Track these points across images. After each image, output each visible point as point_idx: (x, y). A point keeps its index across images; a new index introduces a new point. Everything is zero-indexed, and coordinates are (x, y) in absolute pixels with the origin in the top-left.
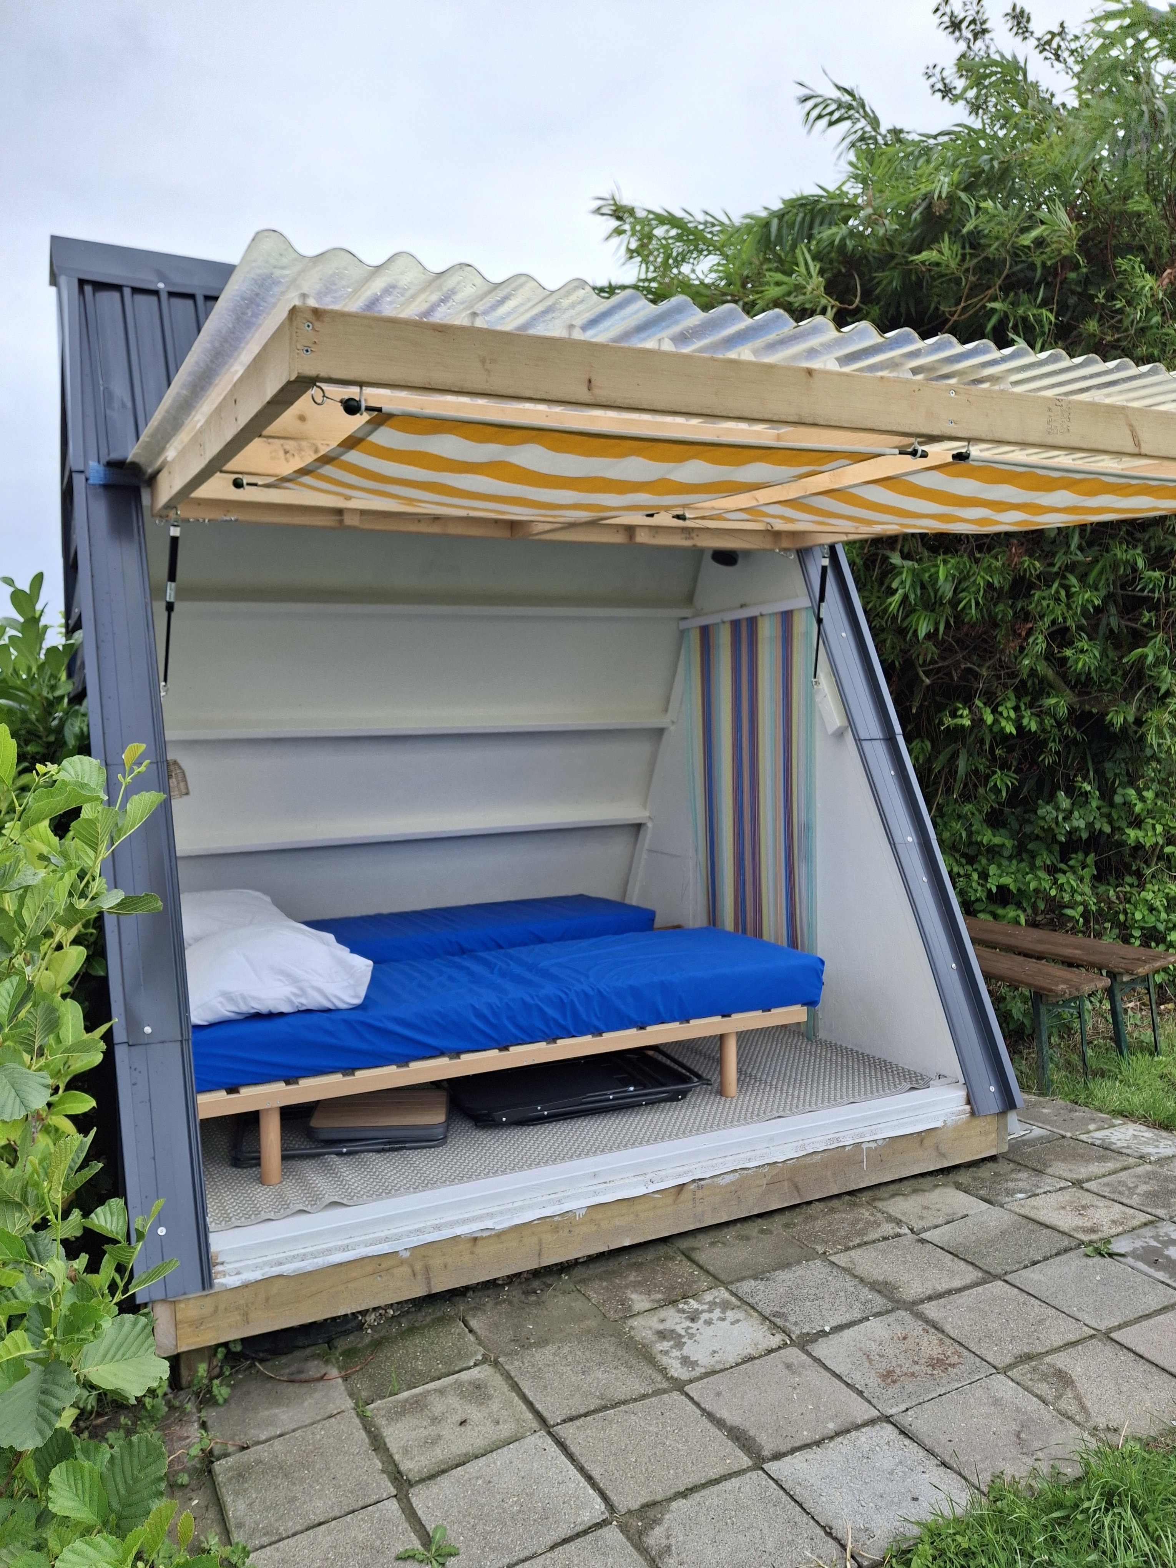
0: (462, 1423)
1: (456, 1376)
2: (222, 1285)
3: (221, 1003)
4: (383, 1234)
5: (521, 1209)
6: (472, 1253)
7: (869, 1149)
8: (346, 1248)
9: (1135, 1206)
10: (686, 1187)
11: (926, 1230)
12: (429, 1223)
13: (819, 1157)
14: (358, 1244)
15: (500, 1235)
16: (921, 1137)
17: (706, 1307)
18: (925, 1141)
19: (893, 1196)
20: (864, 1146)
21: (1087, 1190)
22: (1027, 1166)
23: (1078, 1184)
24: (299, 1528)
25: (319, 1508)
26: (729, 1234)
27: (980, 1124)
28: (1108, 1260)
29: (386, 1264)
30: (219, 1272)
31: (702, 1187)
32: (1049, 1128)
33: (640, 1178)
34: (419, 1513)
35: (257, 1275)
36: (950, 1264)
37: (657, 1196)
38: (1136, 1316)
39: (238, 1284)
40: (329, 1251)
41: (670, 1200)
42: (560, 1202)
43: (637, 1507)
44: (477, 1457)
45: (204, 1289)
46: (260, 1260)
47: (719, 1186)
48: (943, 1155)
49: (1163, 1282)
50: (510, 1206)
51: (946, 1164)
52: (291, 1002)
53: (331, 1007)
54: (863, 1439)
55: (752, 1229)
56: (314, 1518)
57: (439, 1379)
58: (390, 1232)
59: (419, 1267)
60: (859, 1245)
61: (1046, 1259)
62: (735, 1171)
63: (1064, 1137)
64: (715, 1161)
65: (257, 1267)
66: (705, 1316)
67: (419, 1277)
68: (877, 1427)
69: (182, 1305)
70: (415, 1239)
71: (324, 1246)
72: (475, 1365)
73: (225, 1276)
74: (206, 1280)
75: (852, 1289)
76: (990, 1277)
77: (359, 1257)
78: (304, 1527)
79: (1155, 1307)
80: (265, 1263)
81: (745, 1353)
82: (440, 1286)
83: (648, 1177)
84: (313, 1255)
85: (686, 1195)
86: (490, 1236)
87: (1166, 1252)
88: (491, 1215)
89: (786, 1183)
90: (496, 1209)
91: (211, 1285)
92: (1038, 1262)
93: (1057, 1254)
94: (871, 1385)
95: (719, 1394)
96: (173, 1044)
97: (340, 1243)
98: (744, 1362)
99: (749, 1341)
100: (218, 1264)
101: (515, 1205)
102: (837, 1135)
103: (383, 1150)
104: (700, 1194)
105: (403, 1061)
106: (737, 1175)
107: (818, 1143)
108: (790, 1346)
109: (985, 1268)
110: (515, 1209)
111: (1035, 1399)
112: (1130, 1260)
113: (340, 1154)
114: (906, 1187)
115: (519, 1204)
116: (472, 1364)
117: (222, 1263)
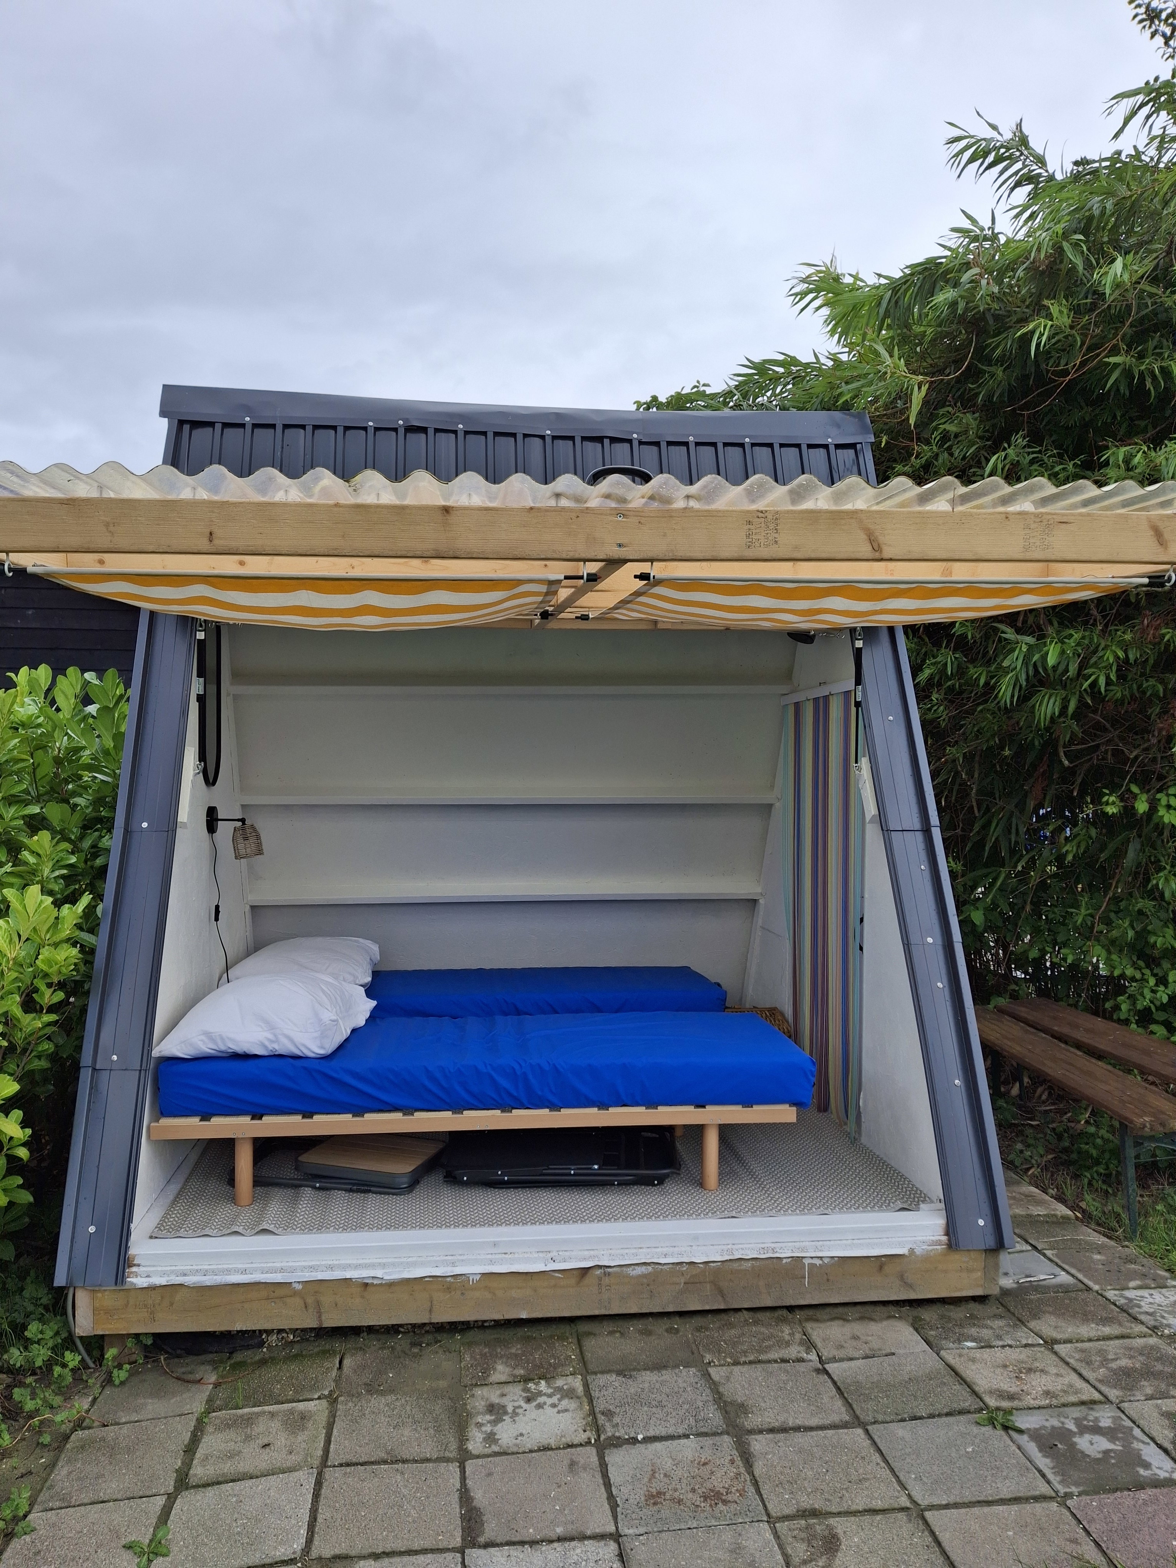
0: (265, 1446)
1: (294, 1404)
2: (132, 1283)
3: (202, 1040)
4: (278, 1265)
5: (414, 1264)
6: (363, 1297)
7: (812, 1266)
8: (244, 1272)
9: (1092, 1381)
10: (590, 1271)
11: (834, 1360)
12: (324, 1263)
13: (749, 1264)
14: (255, 1270)
15: (392, 1284)
16: (882, 1262)
17: (550, 1391)
18: (886, 1268)
19: (832, 1319)
20: (806, 1262)
21: (1056, 1353)
22: (1014, 1314)
23: (1050, 1344)
24: (86, 1501)
25: (111, 1487)
26: (632, 1328)
27: (958, 1259)
28: (1000, 1432)
29: (280, 1292)
30: (132, 1272)
31: (609, 1274)
32: (1080, 1276)
33: (541, 1255)
34: (173, 1512)
35: (163, 1281)
36: (826, 1399)
37: (557, 1275)
38: (974, 1499)
39: (145, 1285)
40: (228, 1271)
41: (573, 1281)
42: (453, 1264)
43: (329, 1556)
44: (251, 1478)
45: (116, 1284)
46: (169, 1268)
47: (628, 1276)
48: (910, 1286)
49: (1040, 1471)
50: (405, 1260)
51: (913, 1296)
52: (266, 1047)
53: (301, 1055)
54: (578, 1551)
55: (661, 1326)
56: (102, 1496)
57: (283, 1403)
58: (287, 1264)
59: (310, 1300)
60: (751, 1362)
61: (931, 1416)
62: (645, 1264)
63: (1089, 1289)
64: (627, 1251)
65: (164, 1274)
66: (541, 1400)
67: (311, 1310)
68: (602, 1543)
69: (100, 1295)
70: (307, 1274)
71: (225, 1266)
72: (319, 1398)
73: (137, 1276)
74: (120, 1277)
75: (701, 1404)
76: (857, 1422)
77: (253, 1281)
78: (89, 1501)
79: (1005, 1494)
80: (172, 1272)
81: (545, 1442)
82: (331, 1320)
83: (550, 1255)
84: (214, 1273)
85: (589, 1280)
86: (381, 1285)
87: (1076, 1439)
88: (384, 1266)
89: (708, 1286)
90: (390, 1260)
91: (123, 1282)
92: (921, 1418)
93: (948, 1414)
94: (631, 1501)
95: (490, 1474)
96: (133, 1072)
97: (240, 1266)
98: (539, 1450)
99: (559, 1432)
100: (135, 1265)
101: (410, 1259)
102: (773, 1245)
103: (351, 1190)
104: (606, 1280)
105: (358, 1111)
106: (650, 1268)
107: (749, 1250)
108: (593, 1445)
109: (858, 1412)
110: (408, 1263)
111: (779, 1557)
112: (1023, 1439)
113: (314, 1188)
114: (851, 1312)
115: (414, 1259)
116: (316, 1397)
117: (139, 1265)
